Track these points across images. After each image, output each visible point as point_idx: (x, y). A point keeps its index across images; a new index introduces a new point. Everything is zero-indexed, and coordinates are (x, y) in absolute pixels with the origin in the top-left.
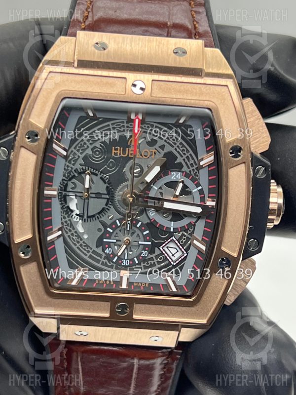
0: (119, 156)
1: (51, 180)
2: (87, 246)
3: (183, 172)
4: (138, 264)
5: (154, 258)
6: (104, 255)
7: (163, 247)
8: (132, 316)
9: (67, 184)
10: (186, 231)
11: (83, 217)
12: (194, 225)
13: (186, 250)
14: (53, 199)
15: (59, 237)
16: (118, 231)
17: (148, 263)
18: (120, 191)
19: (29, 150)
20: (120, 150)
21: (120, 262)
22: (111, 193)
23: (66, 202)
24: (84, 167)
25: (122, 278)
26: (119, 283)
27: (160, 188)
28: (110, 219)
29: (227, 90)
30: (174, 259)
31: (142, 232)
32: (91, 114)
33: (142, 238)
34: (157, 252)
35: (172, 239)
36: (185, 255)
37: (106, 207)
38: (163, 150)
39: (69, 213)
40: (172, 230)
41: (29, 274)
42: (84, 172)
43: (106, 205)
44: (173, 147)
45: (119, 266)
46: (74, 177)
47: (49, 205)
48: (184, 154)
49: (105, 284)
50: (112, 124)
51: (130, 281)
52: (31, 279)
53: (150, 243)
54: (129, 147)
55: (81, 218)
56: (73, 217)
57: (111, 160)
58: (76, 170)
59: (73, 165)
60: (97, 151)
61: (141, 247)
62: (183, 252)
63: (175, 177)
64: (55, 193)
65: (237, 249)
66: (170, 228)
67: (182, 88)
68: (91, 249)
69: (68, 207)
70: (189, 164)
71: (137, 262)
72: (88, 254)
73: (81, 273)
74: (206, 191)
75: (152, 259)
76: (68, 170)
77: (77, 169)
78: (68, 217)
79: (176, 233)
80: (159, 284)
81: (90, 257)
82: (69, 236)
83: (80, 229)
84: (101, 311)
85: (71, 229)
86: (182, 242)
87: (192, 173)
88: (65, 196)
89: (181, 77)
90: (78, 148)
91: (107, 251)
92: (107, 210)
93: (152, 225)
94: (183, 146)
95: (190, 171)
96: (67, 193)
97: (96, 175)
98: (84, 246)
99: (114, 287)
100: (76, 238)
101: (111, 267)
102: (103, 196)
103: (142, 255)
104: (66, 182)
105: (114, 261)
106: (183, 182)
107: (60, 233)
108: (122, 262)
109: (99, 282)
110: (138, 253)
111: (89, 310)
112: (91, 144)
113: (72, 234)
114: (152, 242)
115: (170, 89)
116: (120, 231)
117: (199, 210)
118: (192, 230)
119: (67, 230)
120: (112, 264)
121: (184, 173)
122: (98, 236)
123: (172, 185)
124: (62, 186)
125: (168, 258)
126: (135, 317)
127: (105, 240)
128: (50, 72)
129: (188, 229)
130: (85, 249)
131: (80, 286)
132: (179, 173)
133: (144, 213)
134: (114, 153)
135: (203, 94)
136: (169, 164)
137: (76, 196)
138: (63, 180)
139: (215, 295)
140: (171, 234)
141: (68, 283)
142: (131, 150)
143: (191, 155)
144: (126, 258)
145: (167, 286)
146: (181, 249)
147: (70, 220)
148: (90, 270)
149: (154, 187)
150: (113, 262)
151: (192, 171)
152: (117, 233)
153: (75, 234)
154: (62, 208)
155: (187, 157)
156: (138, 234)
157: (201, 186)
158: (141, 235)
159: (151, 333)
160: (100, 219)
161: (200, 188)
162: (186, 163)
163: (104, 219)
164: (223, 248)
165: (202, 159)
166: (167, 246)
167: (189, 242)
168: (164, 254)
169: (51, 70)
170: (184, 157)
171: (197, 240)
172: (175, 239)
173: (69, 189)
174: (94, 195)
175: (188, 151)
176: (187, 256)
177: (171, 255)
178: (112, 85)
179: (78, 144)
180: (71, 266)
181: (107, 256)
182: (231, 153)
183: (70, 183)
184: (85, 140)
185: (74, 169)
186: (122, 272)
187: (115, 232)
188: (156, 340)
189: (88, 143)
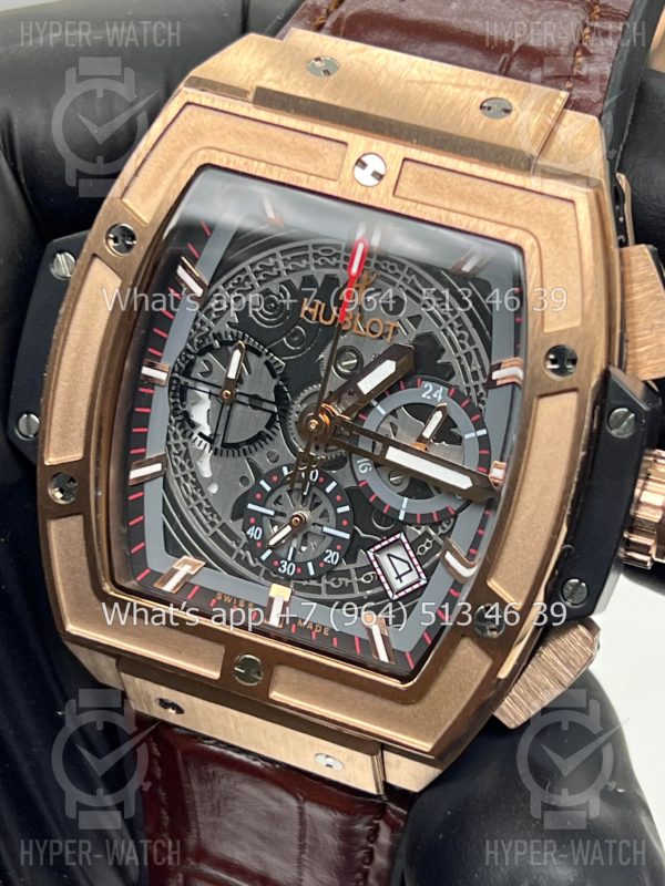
1: (161, 344)
2: (212, 510)
3: (450, 387)
4: (313, 578)
5: (353, 573)
6: (244, 540)
7: (377, 551)
8: (268, 693)
9: (192, 364)
10: (435, 526)
11: (213, 442)
12: (455, 517)
13: (429, 573)
14: (157, 388)
15: (154, 476)
16: (283, 491)
17: (336, 582)
18: (304, 401)
19: (111, 267)
21: (276, 563)
22: (283, 401)
23: (183, 399)
24: (235, 331)
25: (271, 600)
26: (266, 611)
27: (393, 413)
28: (271, 461)
29: (572, 211)
30: (398, 585)
31: (336, 505)
32: (271, 215)
33: (333, 523)
34: (361, 562)
35: (399, 539)
36: (423, 582)
37: (269, 432)
38: (416, 327)
39: (187, 428)
40: (401, 517)
41: (63, 541)
42: (232, 343)
43: (269, 425)
44: (440, 324)
45: (274, 575)
46: (210, 348)
47: (147, 401)
48: (463, 346)
49: (235, 608)
50: (314, 247)
51: (289, 612)
52: (68, 554)
53: (347, 536)
56: (194, 437)
57: (297, 327)
58: (217, 336)
59: (215, 321)
61: (329, 539)
62: (419, 574)
63: (431, 394)
64: (163, 376)
65: (526, 592)
66: (398, 512)
67: (469, 190)
68: (219, 518)
69: (187, 415)
70: (469, 371)
71: (312, 573)
72: (212, 531)
73: (187, 569)
74: (496, 444)
75: (346, 574)
76: (200, 330)
77: (219, 334)
78: (184, 435)
79: (410, 525)
80: (353, 637)
81: (215, 536)
82: (177, 479)
83: (205, 468)
84: (206, 663)
85: (185, 464)
86: (422, 549)
87: (473, 393)
88: (185, 388)
89: (472, 163)
90: (231, 286)
91: (251, 532)
92: (268, 440)
93: (359, 497)
94: (463, 327)
96: (191, 383)
97: (259, 354)
98: (206, 509)
100: (193, 487)
101: (257, 571)
102: (266, 406)
103: (325, 560)
104: (191, 357)
105: (264, 557)
106: (443, 409)
107: (157, 467)
108: (280, 565)
109: (223, 598)
110: (318, 554)
112: (260, 282)
113: (186, 478)
114: (354, 534)
115: (441, 187)
116: (290, 492)
117: (464, 482)
118: (448, 528)
119: (177, 466)
120: (259, 564)
121: (453, 390)
122: (240, 494)
123: (422, 411)
124: (182, 364)
125: (383, 579)
126: (275, 695)
127: (250, 506)
128: (188, 103)
129: (440, 523)
130: (206, 517)
131: (180, 597)
132: (442, 388)
133: (347, 466)
135: (513, 211)
137: (210, 393)
138: (187, 350)
139: (461, 690)
140: (400, 527)
141: (156, 585)
143: (476, 350)
144: (289, 559)
145: (369, 644)
146: (415, 567)
147: (185, 444)
148: (208, 565)
149: (379, 408)
150: (260, 561)
151: (473, 390)
152: (280, 496)
153: (191, 478)
154: (173, 413)
155: (468, 355)
156: (325, 511)
157: (485, 427)
158: (331, 512)
160: (250, 455)
161: (482, 432)
162: (463, 367)
163: (262, 459)
164: (493, 583)
165: (498, 367)
166: (388, 550)
167: (438, 555)
168: (375, 570)
169: (191, 100)
170: (462, 352)
171: (455, 554)
172: (404, 540)
173: (196, 374)
174: (245, 399)
175: (471, 342)
176: (426, 585)
177: (392, 576)
178: (313, 155)
179: (232, 278)
180: (173, 549)
181: (250, 544)
182: (554, 362)
183: (200, 361)
184: (250, 272)
185: (215, 330)
186: (275, 587)
187: (277, 494)
188: (329, 766)
189: (254, 280)
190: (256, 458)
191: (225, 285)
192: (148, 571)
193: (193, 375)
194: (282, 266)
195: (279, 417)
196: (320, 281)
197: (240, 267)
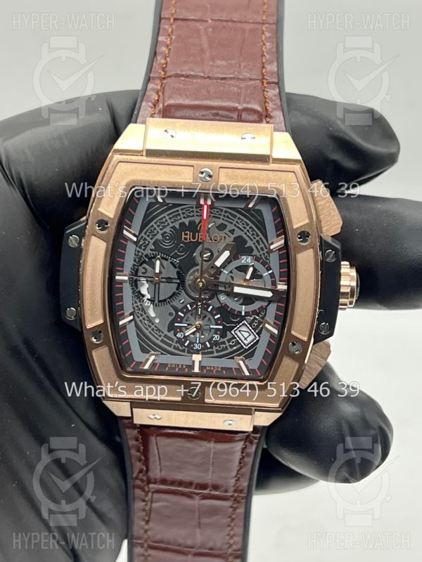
0: (188, 241)
1: (122, 265)
2: (158, 330)
3: (253, 256)
4: (210, 348)
5: (226, 342)
6: (176, 339)
7: (235, 331)
8: (204, 400)
9: (137, 270)
10: (258, 315)
11: (154, 301)
12: (266, 309)
13: (259, 334)
14: (124, 284)
15: (130, 321)
16: (189, 315)
17: (220, 347)
18: (191, 275)
19: (100, 238)
20: (190, 235)
21: (192, 346)
22: (181, 277)
23: (137, 287)
24: (154, 253)
25: (194, 362)
26: (192, 367)
27: (231, 272)
28: (181, 303)
29: (294, 175)
30: (246, 342)
31: (214, 315)
33: (213, 321)
34: (229, 336)
35: (244, 323)
36: (257, 339)
37: (177, 292)
38: (233, 234)
39: (141, 298)
40: (243, 314)
41: (101, 358)
42: (154, 257)
43: (177, 289)
44: (243, 231)
45: (192, 351)
46: (144, 262)
47: (121, 290)
48: (255, 238)
49: (177, 368)
50: (182, 210)
51: (202, 365)
52: (103, 364)
53: (221, 327)
54: (199, 232)
55: (152, 303)
56: (145, 301)
57: (181, 245)
58: (146, 256)
59: (144, 250)
60: (167, 236)
61: (213, 331)
62: (255, 336)
63: (246, 261)
64: (126, 278)
65: (308, 333)
66: (241, 312)
67: (249, 175)
68: (163, 333)
69: (139, 292)
70: (259, 248)
71: (209, 346)
72: (160, 339)
73: (153, 357)
74: (277, 275)
75: (224, 343)
76: (138, 255)
77: (147, 254)
78: (140, 301)
79: (247, 316)
80: (232, 368)
81: (163, 341)
82: (141, 321)
83: (152, 313)
84: (174, 395)
85: (143, 313)
86: (254, 325)
87: (263, 257)
88: (136, 282)
90: (148, 234)
91: (179, 335)
92: (178, 295)
93: (223, 310)
94: (253, 230)
95: (261, 255)
96: (138, 278)
97: (167, 260)
98: (156, 330)
99: (186, 371)
100: (148, 322)
101: (183, 351)
102: (174, 281)
103: (214, 339)
104: (136, 267)
105: (186, 344)
106: (253, 266)
107: (131, 317)
108: (194, 346)
110: (210, 337)
112: (160, 229)
113: (144, 319)
114: (224, 326)
115: (237, 176)
116: (192, 315)
117: (269, 294)
118: (263, 314)
119: (139, 315)
120: (184, 348)
121: (255, 257)
122: (170, 320)
123: (243, 269)
124: (133, 271)
125: (240, 341)
126: (207, 400)
127: (176, 324)
128: (119, 162)
129: (260, 312)
130: (156, 334)
131: (152, 370)
132: (250, 257)
133: (215, 298)
134: (184, 237)
136: (239, 248)
137: (147, 281)
138: (134, 265)
140: (243, 318)
141: (140, 367)
142: (201, 235)
143: (261, 238)
144: (198, 342)
145: (239, 370)
146: (253, 333)
147: (141, 305)
148: (162, 354)
149: (224, 271)
150: (185, 346)
152: (188, 317)
153: (147, 319)
154: (133, 293)
155: (258, 241)
156: (209, 318)
157: (271, 269)
158: (212, 319)
159: (224, 417)
160: (171, 303)
161: (271, 271)
162: (256, 247)
164: (293, 332)
165: (272, 244)
166: (240, 329)
167: (261, 326)
168: (236, 338)
169: (120, 160)
170: (254, 241)
171: (269, 324)
172: (246, 323)
173: (140, 273)
174: (164, 280)
175: (258, 235)
176: (259, 340)
177: (243, 339)
178: (179, 174)
179: (148, 230)
180: (144, 350)
181: (179, 340)
182: (299, 238)
183: (140, 268)
184: (155, 226)
185: (145, 254)
186: (194, 356)
187: (186, 316)
188: (230, 424)
189: (158, 229)
190: (174, 303)
191: (145, 234)
192: (135, 362)
193: (139, 275)
194: (169, 221)
195: (181, 284)
196: (187, 224)
197: (150, 225)
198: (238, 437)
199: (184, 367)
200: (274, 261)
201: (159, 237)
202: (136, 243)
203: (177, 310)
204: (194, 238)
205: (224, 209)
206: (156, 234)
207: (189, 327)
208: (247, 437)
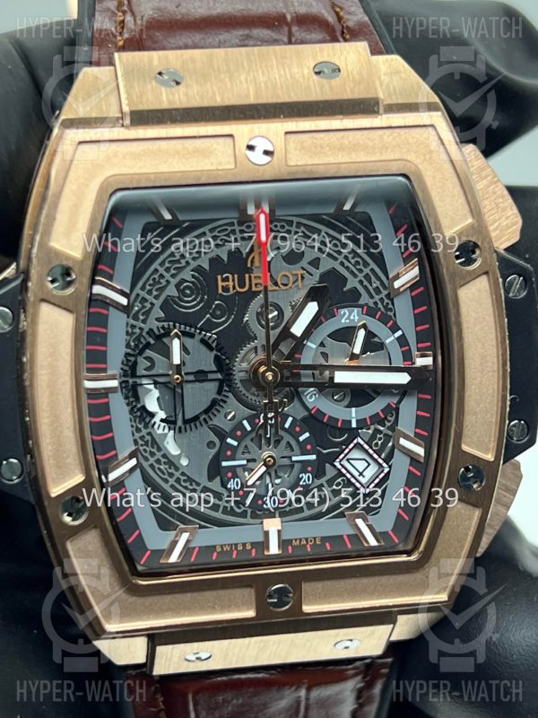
0: (232, 292)
1: (103, 358)
2: (190, 480)
3: (362, 306)
5: (326, 485)
6: (226, 494)
7: (341, 461)
8: (301, 609)
9: (135, 363)
10: (382, 422)
11: (174, 423)
12: (397, 410)
13: (387, 460)
14: (110, 395)
15: (132, 470)
16: (247, 441)
18: (242, 361)
19: (59, 306)
20: (233, 280)
21: (260, 502)
22: (225, 368)
23: (137, 399)
24: (166, 324)
25: (266, 534)
26: (265, 544)
27: (322, 345)
28: (230, 420)
29: (434, 133)
30: (364, 480)
31: (296, 436)
32: (168, 216)
33: (297, 449)
34: (330, 472)
35: (358, 443)
36: (386, 470)
37: (219, 398)
38: (318, 269)
39: (147, 420)
40: (354, 425)
42: (167, 335)
43: (219, 392)
44: (336, 259)
45: (260, 513)
46: (148, 345)
47: (106, 409)
48: (361, 271)
49: (235, 552)
50: (211, 231)
51: (284, 537)
53: (314, 457)
54: (250, 271)
55: (172, 426)
56: (156, 427)
57: (217, 302)
58: (150, 332)
59: (144, 321)
60: (187, 287)
61: (298, 466)
62: (380, 465)
63: (348, 318)
64: (114, 383)
65: (493, 445)
66: (350, 421)
67: (345, 142)
68: (198, 484)
69: (144, 408)
70: (371, 288)
73: (185, 536)
74: (412, 339)
75: (320, 488)
76: (134, 333)
77: (151, 330)
78: (146, 427)
79: (362, 429)
80: (342, 536)
82: (152, 466)
83: (172, 448)
84: (238, 608)
85: (154, 450)
86: (377, 444)
87: (380, 305)
88: (135, 387)
89: (341, 119)
90: (148, 288)
91: (231, 485)
92: (221, 404)
93: (314, 421)
94: (357, 255)
95: (376, 303)
96: (138, 381)
97: (192, 336)
98: (184, 481)
99: (253, 555)
100: (167, 466)
101: (244, 515)
102: (211, 376)
103: (301, 483)
104: (133, 359)
106: (364, 326)
107: (133, 462)
108: (264, 503)
109: (222, 548)
110: (292, 479)
111: (213, 609)
112: (173, 276)
113: (158, 461)
114: (319, 454)
115: (322, 147)
116: (252, 440)
117: (403, 378)
118: (392, 419)
119: (147, 455)
120: (244, 509)
121: (365, 308)
122: (210, 457)
123: (346, 335)
124: (127, 368)
125: (353, 480)
126: (307, 608)
127: (224, 464)
128: (80, 143)
129: (386, 418)
130: (186, 488)
131: (185, 563)
132: (356, 310)
133: (296, 400)
134: (223, 286)
135: (387, 148)
136: (329, 293)
137: (155, 383)
138: (127, 355)
140: (354, 433)
141: (161, 561)
142: (255, 277)
143: (372, 270)
144: (270, 494)
145: (358, 537)
146: (376, 460)
147: (149, 434)
148: (201, 527)
149: (309, 344)
150: (245, 506)
151: (379, 303)
152: (246, 446)
153: (163, 460)
154: (131, 412)
155: (367, 276)
156: (288, 442)
157: (400, 329)
158: (293, 443)
159: (338, 635)
160: (210, 423)
161: (400, 333)
162: (366, 288)
163: (217, 421)
164: (465, 447)
165: (397, 277)
166: (348, 457)
167: (390, 444)
168: (344, 475)
169: (82, 139)
170: (361, 276)
171: (407, 437)
172: (362, 442)
173: (141, 371)
174: (191, 378)
175: (366, 264)
176: (389, 472)
177: (356, 474)
178: (205, 153)
179: (148, 280)
180: (164, 525)
181: (234, 495)
182: (458, 258)
184: (161, 270)
185: (146, 329)
186: (266, 521)
187: (243, 445)
188: (347, 648)
189: (167, 275)
190: (216, 421)
192: (149, 552)
193: (138, 374)
195: (226, 383)
196: (225, 258)
197: (152, 268)
198: (350, 669)
199: (249, 547)
200: (404, 311)
201: (172, 291)
202: (126, 310)
203: (222, 435)
204: (242, 285)
205: (296, 220)
206: (165, 287)
207: (251, 465)
208: (368, 668)
